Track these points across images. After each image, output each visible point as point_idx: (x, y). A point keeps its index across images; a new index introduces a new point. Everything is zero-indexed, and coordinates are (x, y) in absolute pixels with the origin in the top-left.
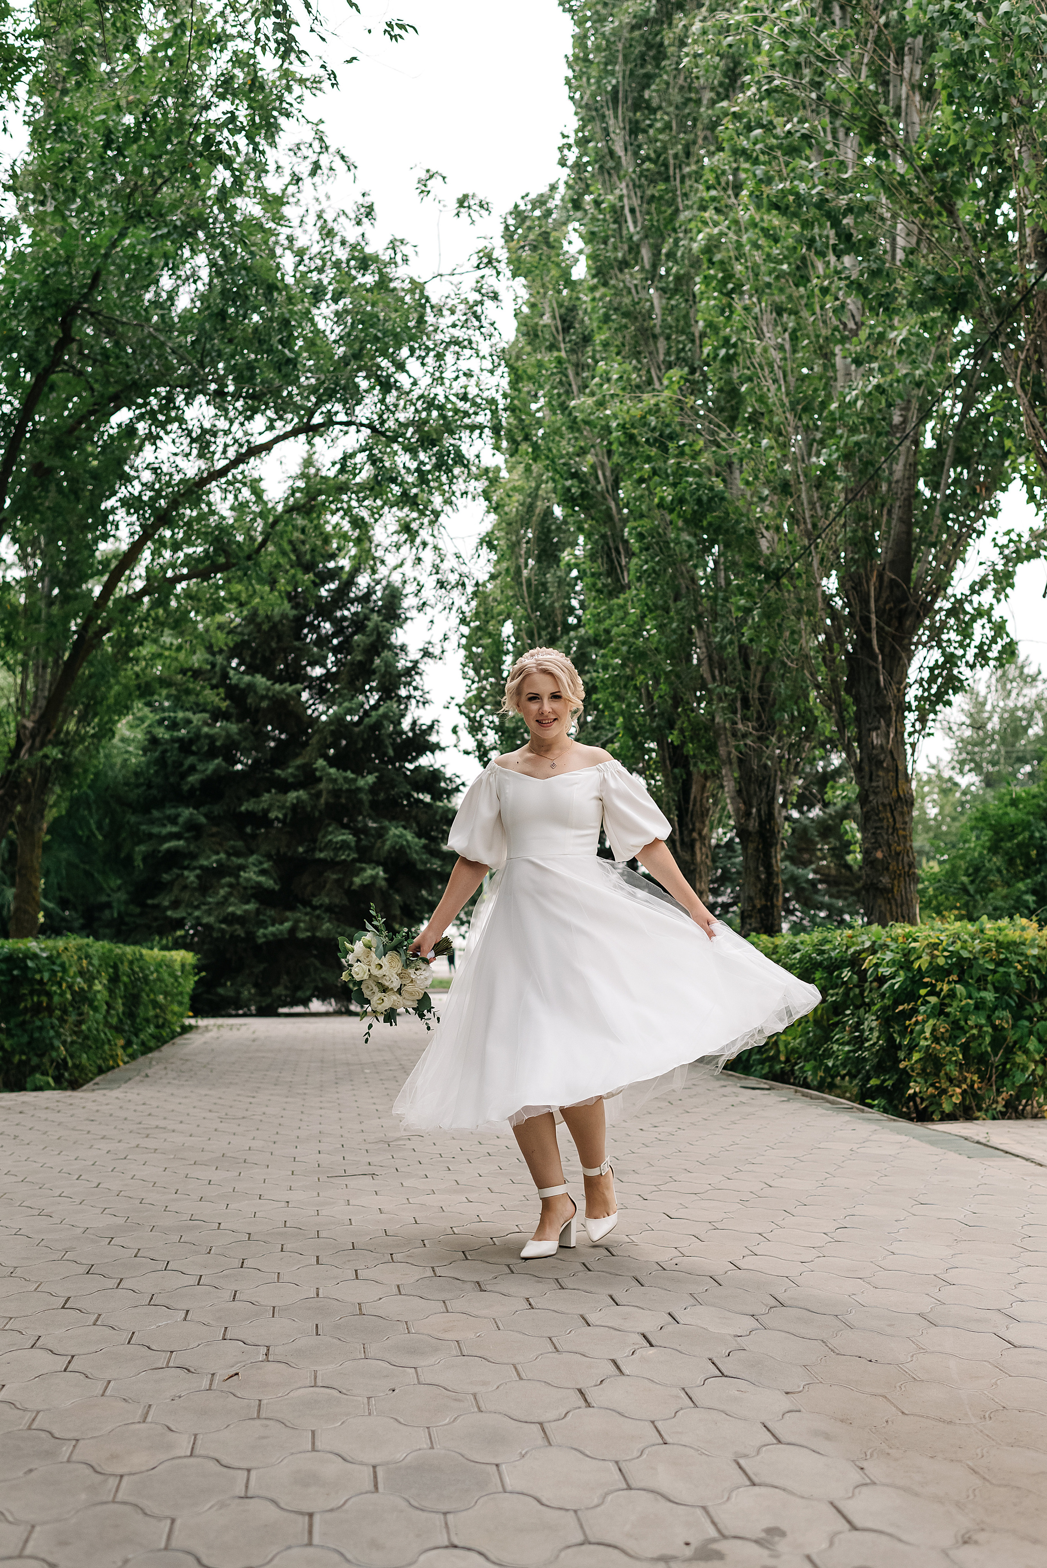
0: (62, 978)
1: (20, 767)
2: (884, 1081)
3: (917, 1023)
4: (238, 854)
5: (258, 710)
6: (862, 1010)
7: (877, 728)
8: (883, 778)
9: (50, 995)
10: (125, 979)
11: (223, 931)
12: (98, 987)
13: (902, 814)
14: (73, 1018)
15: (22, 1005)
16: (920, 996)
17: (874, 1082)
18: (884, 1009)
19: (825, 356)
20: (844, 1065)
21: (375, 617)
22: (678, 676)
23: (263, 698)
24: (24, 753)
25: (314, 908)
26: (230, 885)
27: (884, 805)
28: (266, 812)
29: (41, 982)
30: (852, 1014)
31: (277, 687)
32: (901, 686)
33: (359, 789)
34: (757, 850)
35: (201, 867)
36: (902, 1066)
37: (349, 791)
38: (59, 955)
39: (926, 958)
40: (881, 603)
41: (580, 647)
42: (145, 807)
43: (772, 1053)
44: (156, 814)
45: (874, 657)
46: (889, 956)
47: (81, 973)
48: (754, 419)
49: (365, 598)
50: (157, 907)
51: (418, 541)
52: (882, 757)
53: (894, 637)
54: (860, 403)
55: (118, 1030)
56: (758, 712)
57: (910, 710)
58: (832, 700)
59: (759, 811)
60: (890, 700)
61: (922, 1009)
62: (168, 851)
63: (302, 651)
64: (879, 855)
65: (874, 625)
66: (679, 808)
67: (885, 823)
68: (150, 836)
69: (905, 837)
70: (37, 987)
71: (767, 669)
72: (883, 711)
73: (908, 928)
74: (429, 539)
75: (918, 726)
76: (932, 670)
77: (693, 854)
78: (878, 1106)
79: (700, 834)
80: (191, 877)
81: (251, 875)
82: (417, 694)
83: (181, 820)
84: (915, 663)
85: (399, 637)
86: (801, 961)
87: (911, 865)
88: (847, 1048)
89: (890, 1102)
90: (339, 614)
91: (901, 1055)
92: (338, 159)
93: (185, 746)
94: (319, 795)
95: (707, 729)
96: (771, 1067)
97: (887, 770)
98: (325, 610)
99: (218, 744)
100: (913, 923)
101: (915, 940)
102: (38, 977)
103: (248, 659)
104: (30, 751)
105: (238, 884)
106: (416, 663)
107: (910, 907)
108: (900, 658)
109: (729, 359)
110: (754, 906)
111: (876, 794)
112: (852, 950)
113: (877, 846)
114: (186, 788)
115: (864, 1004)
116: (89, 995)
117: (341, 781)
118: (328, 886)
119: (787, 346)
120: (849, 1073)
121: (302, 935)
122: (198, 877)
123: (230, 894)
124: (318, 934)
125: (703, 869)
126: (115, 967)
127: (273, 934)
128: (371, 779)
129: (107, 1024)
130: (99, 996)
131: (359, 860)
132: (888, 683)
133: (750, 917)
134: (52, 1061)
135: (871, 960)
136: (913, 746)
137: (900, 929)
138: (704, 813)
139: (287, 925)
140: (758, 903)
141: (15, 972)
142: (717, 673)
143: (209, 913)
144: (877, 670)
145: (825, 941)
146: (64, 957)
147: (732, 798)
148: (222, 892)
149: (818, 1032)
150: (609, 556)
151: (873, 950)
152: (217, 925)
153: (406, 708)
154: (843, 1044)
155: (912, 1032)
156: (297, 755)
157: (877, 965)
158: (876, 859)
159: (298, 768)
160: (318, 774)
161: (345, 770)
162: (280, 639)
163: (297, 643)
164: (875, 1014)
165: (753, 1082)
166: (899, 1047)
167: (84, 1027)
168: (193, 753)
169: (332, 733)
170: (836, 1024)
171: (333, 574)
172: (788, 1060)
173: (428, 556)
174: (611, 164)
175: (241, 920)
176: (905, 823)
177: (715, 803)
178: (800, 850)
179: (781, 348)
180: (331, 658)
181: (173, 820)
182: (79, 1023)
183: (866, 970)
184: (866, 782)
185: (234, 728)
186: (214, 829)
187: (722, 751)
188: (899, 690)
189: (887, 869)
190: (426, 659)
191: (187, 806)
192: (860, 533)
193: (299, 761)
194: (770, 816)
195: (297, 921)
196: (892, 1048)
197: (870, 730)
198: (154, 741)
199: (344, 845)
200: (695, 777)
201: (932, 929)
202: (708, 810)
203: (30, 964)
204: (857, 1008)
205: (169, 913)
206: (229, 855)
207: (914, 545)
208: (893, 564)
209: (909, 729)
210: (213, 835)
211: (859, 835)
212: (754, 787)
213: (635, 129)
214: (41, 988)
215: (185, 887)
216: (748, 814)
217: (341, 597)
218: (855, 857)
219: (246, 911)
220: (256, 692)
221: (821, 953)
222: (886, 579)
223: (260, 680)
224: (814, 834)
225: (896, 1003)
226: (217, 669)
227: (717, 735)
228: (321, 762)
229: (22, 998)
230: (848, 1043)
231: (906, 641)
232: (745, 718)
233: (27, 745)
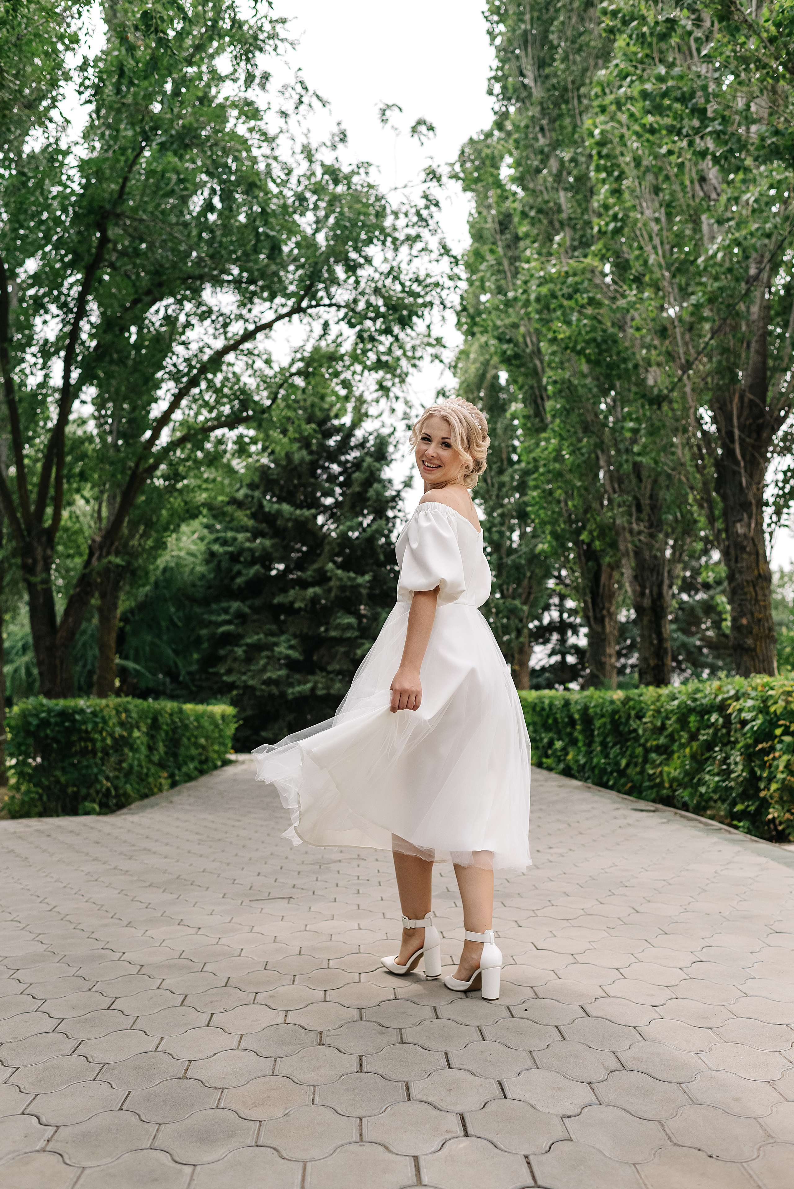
0: (103, 729)
1: (92, 570)
2: (748, 806)
3: (774, 759)
4: (273, 634)
5: (285, 529)
6: (729, 747)
7: (741, 520)
8: (746, 560)
9: (93, 741)
10: (165, 727)
11: (262, 690)
12: (136, 734)
13: (763, 588)
14: (113, 759)
15: (73, 750)
16: (776, 737)
17: (739, 807)
18: (747, 746)
19: (694, 222)
20: (715, 791)
21: (369, 459)
22: (586, 489)
23: (288, 520)
24: (94, 562)
25: (329, 673)
26: (268, 657)
27: (747, 582)
28: (292, 603)
29: (86, 732)
30: (721, 750)
31: (298, 512)
32: (761, 488)
33: (359, 585)
34: (650, 621)
35: (247, 645)
36: (762, 794)
37: (352, 587)
38: (102, 710)
39: (781, 703)
40: (742, 419)
41: (521, 477)
42: (205, 602)
43: (658, 780)
44: (214, 606)
45: (737, 463)
46: (750, 703)
47: (122, 724)
48: (638, 280)
49: (362, 445)
50: (216, 674)
51: (391, 395)
52: (745, 543)
53: (753, 447)
54: (720, 255)
55: (161, 765)
56: (649, 516)
57: (767, 504)
58: (705, 501)
59: (651, 591)
60: (751, 498)
61: (779, 746)
62: (223, 633)
63: (317, 486)
64: (744, 621)
65: (737, 437)
66: (592, 592)
67: (748, 597)
68: (211, 622)
69: (765, 607)
70: (83, 735)
71: (655, 482)
72: (746, 506)
73: (766, 679)
74: (399, 394)
75: (775, 518)
76: (785, 473)
77: (603, 627)
78: (743, 827)
79: (608, 611)
80: (239, 651)
81: (282, 649)
82: (400, 514)
83: (232, 611)
84: (771, 468)
85: (387, 473)
86: (679, 707)
87: (771, 629)
88: (717, 779)
89: (753, 823)
90: (343, 458)
91: (762, 785)
92: (315, 99)
93: (234, 558)
94: (330, 590)
95: (610, 529)
96: (658, 792)
97: (750, 554)
98: (333, 456)
99: (257, 554)
100: (771, 674)
101: (772, 689)
102: (83, 727)
103: (277, 492)
104: (99, 559)
105: (273, 656)
106: (399, 492)
107: (771, 663)
108: (759, 463)
109: (618, 231)
110: (649, 665)
111: (741, 572)
112: (720, 698)
113: (742, 614)
114: (235, 587)
115: (729, 742)
116: (131, 741)
117: (345, 579)
118: (338, 656)
119: (663, 219)
120: (720, 798)
121: (320, 693)
122: (245, 652)
123: (267, 664)
124: (332, 692)
125: (612, 639)
126: (155, 720)
127: (299, 692)
128: (367, 577)
129: (150, 761)
130: (138, 742)
131: (361, 637)
132: (749, 484)
133: (646, 673)
134: (98, 792)
135: (735, 705)
136: (771, 534)
137: (759, 680)
138: (612, 595)
139: (309, 685)
140: (652, 663)
141: (67, 724)
142: (616, 486)
143: (253, 677)
144: (740, 473)
145: (697, 691)
146: (106, 713)
147: (631, 583)
148: (262, 662)
149: (694, 765)
150: (535, 402)
151: (737, 698)
152: (258, 686)
153: (394, 526)
154: (714, 775)
155: (770, 766)
156: (314, 562)
157: (740, 711)
158: (742, 625)
159: (315, 571)
160: (329, 574)
161: (349, 571)
162: (299, 477)
163: (312, 480)
164: (739, 750)
165: (642, 805)
166: (760, 778)
167: (124, 765)
168: (240, 562)
169: (339, 545)
170: (707, 759)
171: (338, 430)
172: (671, 786)
173: (400, 407)
174: (524, 94)
175: (276, 682)
176: (765, 595)
177: (620, 588)
178: (690, 624)
179: (657, 220)
180: (338, 490)
181: (226, 611)
182: (120, 762)
183: (730, 714)
184: (733, 564)
185: (267, 543)
186: (255, 617)
187: (622, 546)
188: (758, 489)
189: (751, 633)
190: (407, 489)
191: (236, 600)
192: (724, 363)
193: (316, 566)
194: (660, 595)
195: (316, 683)
196: (753, 780)
197: (735, 522)
198: (212, 554)
199: (349, 626)
200: (604, 567)
201: (787, 679)
202: (614, 593)
203: (77, 717)
204: (724, 745)
205: (225, 678)
206: (266, 635)
207: (769, 373)
208: (752, 387)
209: (767, 520)
210: (255, 621)
211: (728, 607)
212: (647, 573)
213: (542, 64)
214: (87, 737)
215: (235, 659)
216: (642, 594)
217: (344, 446)
218: (727, 624)
219: (279, 676)
220: (283, 516)
221: (695, 700)
222: (746, 400)
223: (286, 507)
224: (699, 612)
225: (757, 742)
226: (255, 500)
227: (617, 534)
228: (330, 565)
229: (73, 744)
230: (718, 774)
231: (763, 450)
232: (639, 520)
233: (97, 555)
